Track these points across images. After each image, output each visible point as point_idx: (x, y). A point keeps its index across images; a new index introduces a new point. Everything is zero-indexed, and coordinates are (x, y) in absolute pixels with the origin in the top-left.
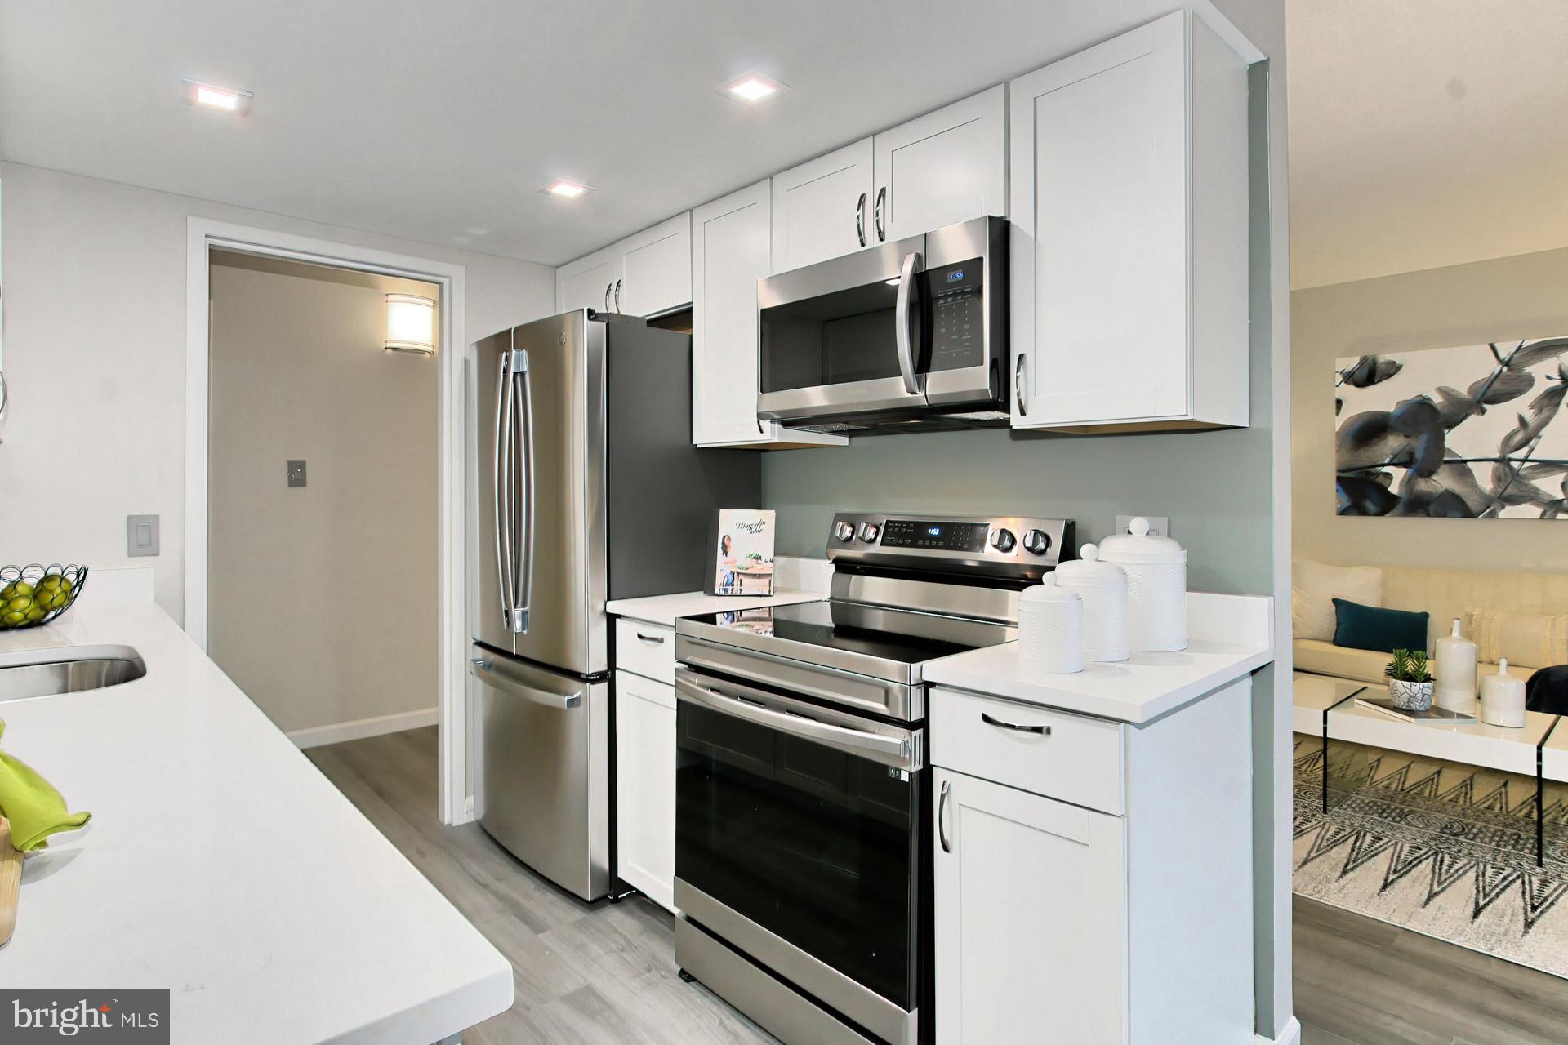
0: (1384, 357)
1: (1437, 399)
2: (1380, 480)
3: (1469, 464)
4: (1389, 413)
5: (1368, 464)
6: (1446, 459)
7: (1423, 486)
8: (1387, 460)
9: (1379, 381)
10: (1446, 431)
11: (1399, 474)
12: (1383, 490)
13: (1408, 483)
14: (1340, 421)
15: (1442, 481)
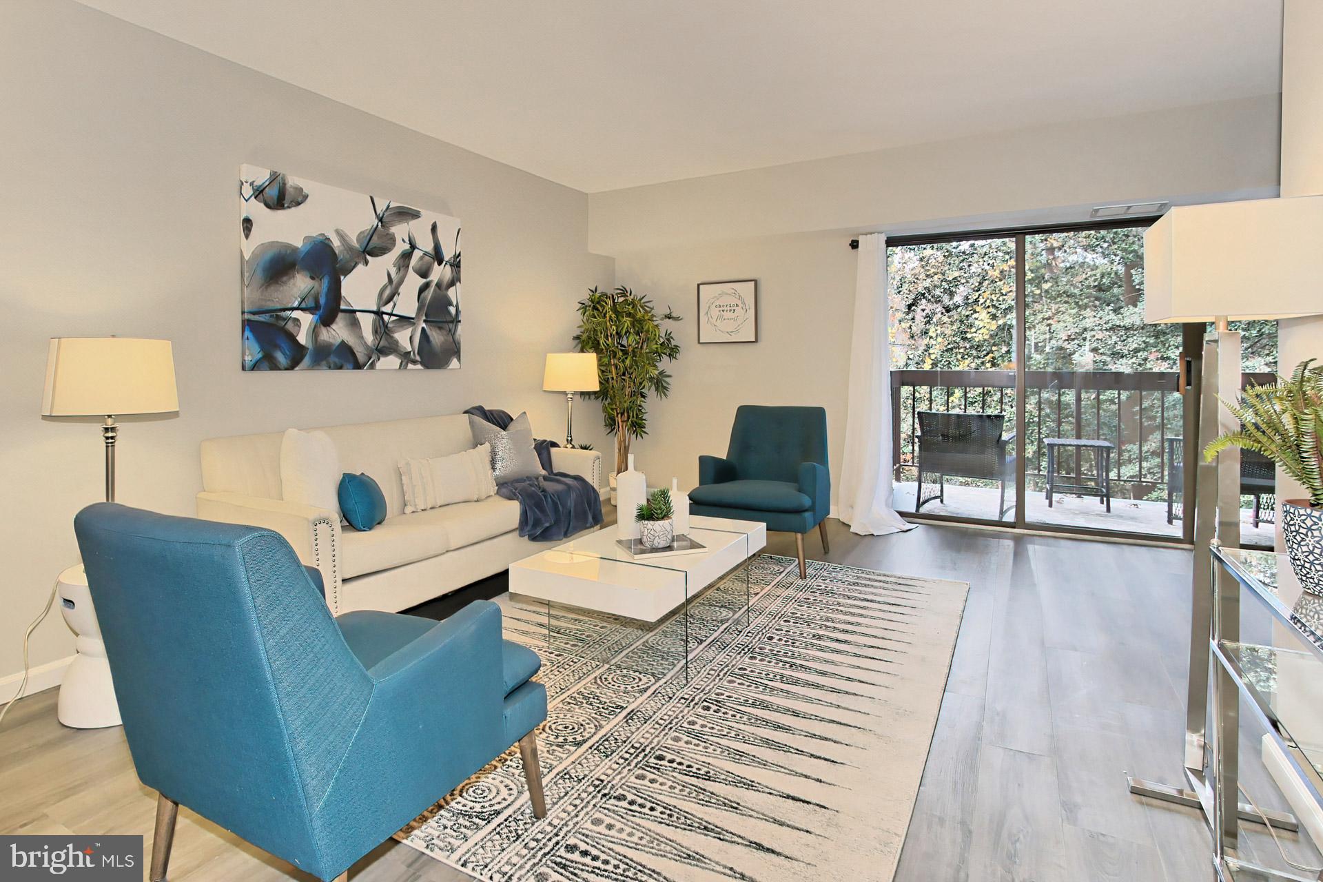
0: (293, 181)
1: (336, 243)
2: (290, 326)
3: (358, 314)
4: (297, 248)
5: (278, 306)
6: (343, 307)
7: (326, 335)
8: (296, 304)
9: (289, 207)
10: (342, 277)
11: (307, 319)
12: (292, 338)
13: (315, 332)
14: (249, 247)
15: (338, 332)
